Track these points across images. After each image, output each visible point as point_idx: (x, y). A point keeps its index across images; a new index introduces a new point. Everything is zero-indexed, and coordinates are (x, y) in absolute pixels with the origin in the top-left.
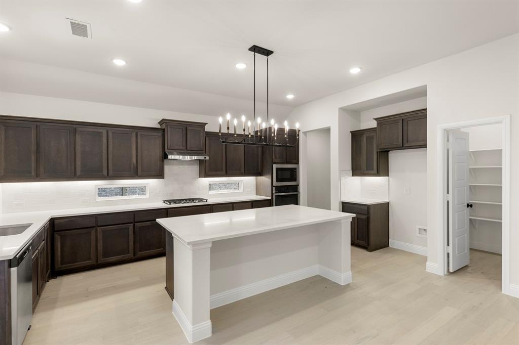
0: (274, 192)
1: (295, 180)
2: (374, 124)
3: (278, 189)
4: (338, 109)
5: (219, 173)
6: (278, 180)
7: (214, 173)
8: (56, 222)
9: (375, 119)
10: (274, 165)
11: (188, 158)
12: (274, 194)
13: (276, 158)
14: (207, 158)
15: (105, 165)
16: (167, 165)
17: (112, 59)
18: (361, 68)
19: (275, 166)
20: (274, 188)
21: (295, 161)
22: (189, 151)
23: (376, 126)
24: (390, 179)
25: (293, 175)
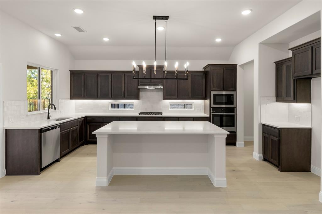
0: (212, 112)
1: (232, 104)
2: (290, 54)
3: (215, 110)
4: (258, 44)
5: (173, 97)
6: (215, 103)
7: (169, 97)
8: (88, 118)
9: (290, 49)
10: (211, 92)
11: (152, 88)
12: (212, 114)
13: (214, 87)
14: (162, 87)
15: (110, 92)
16: (142, 92)
17: (103, 38)
18: (251, 10)
19: (213, 93)
20: (212, 109)
21: (232, 89)
22: (153, 84)
23: (291, 56)
24: (312, 105)
25: (230, 99)
